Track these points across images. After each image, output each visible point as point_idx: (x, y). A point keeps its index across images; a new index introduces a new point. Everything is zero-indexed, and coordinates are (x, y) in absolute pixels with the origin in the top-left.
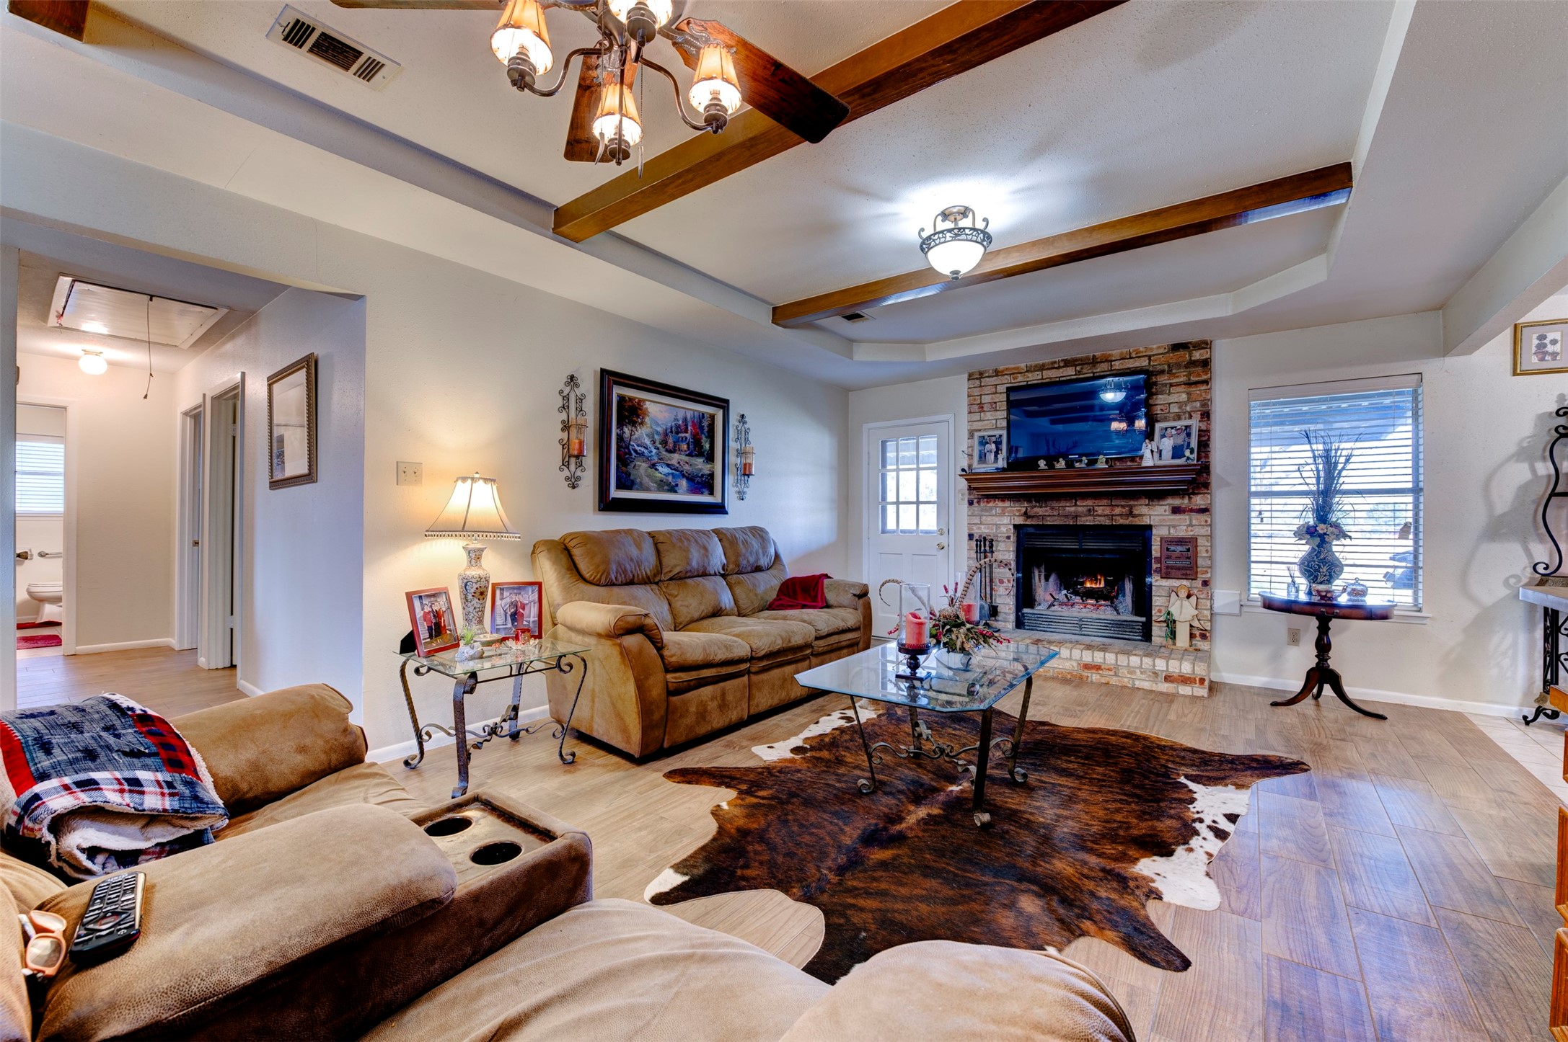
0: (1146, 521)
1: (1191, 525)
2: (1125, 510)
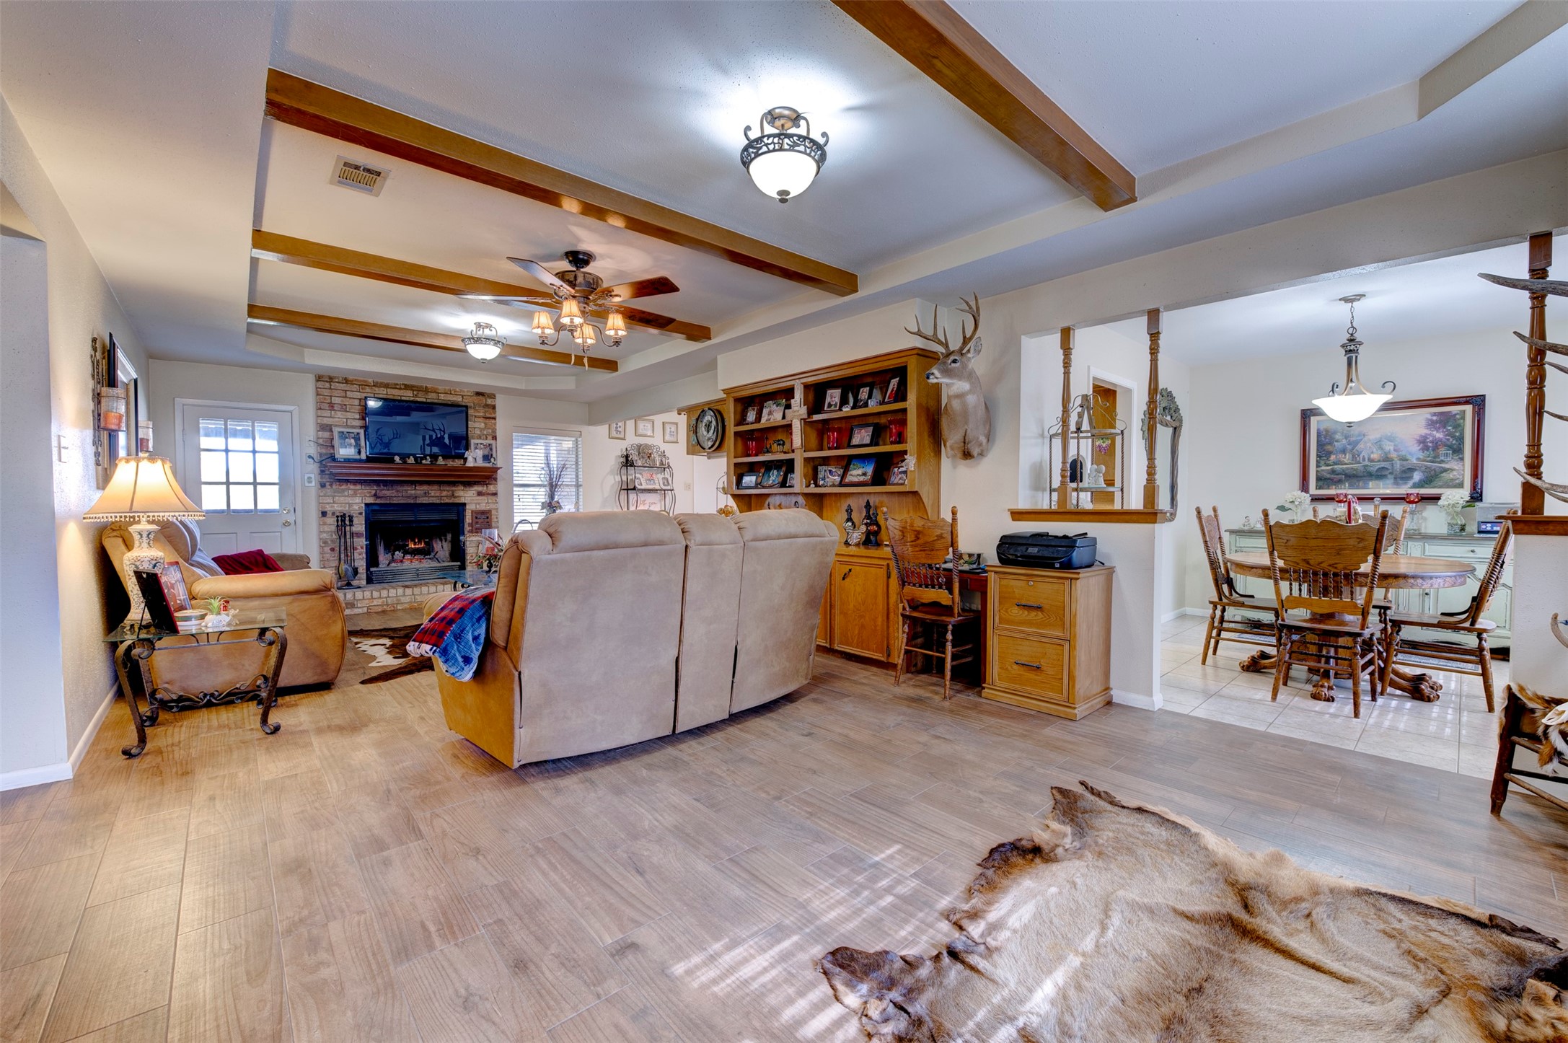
0: (462, 500)
2: (450, 493)
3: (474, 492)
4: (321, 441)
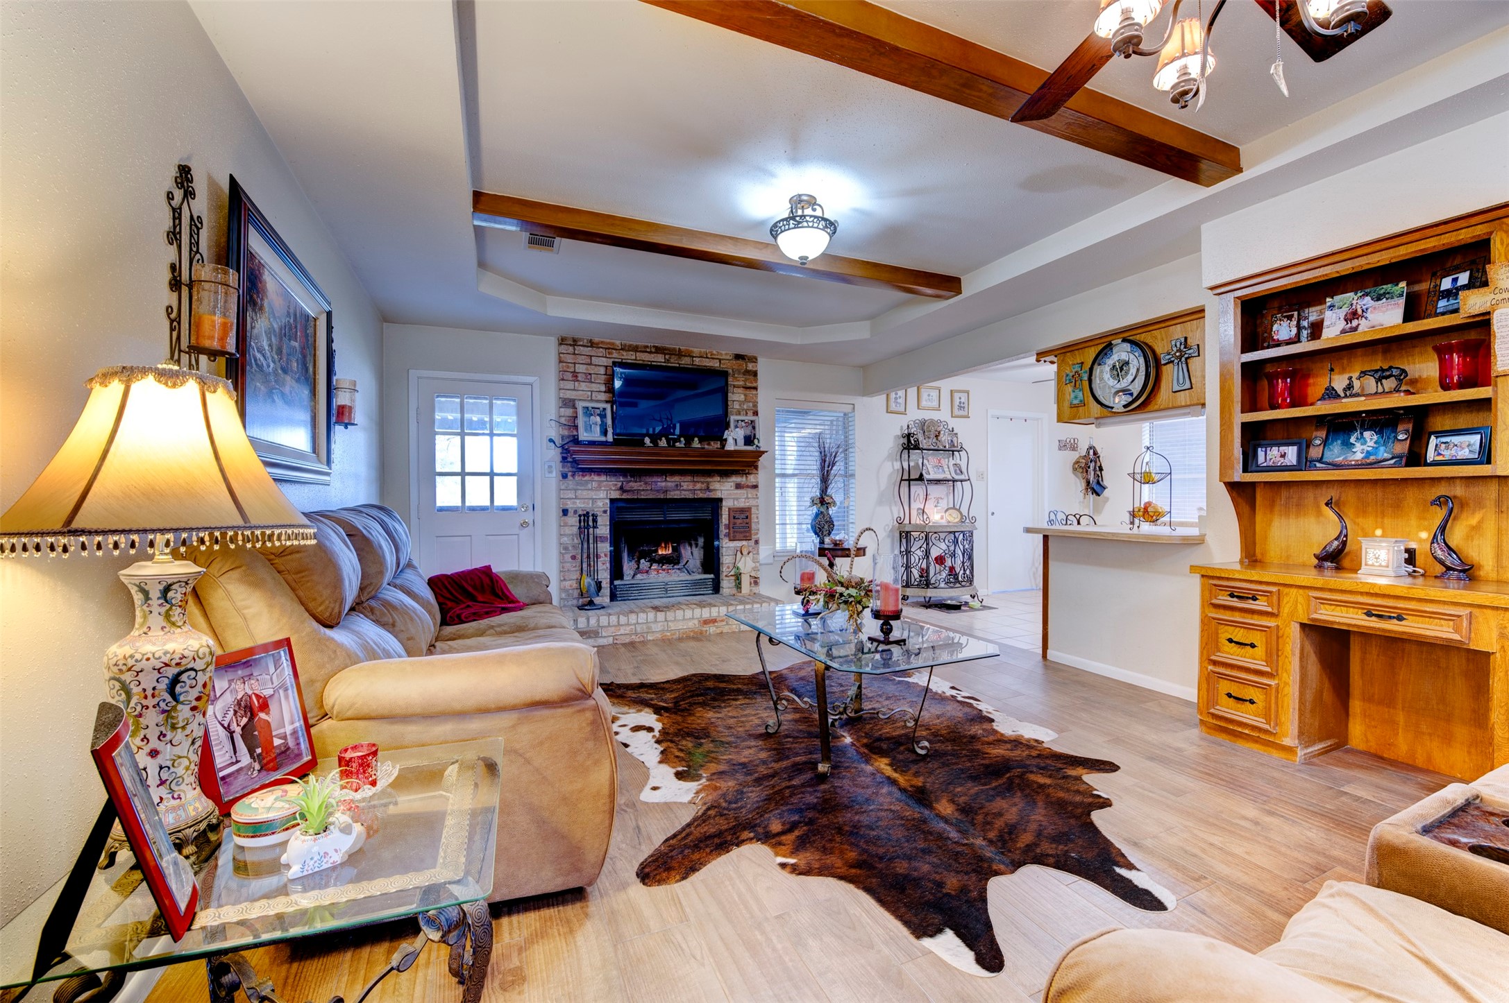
0: (718, 495)
1: (747, 498)
2: (704, 486)
3: (732, 484)
4: (563, 420)
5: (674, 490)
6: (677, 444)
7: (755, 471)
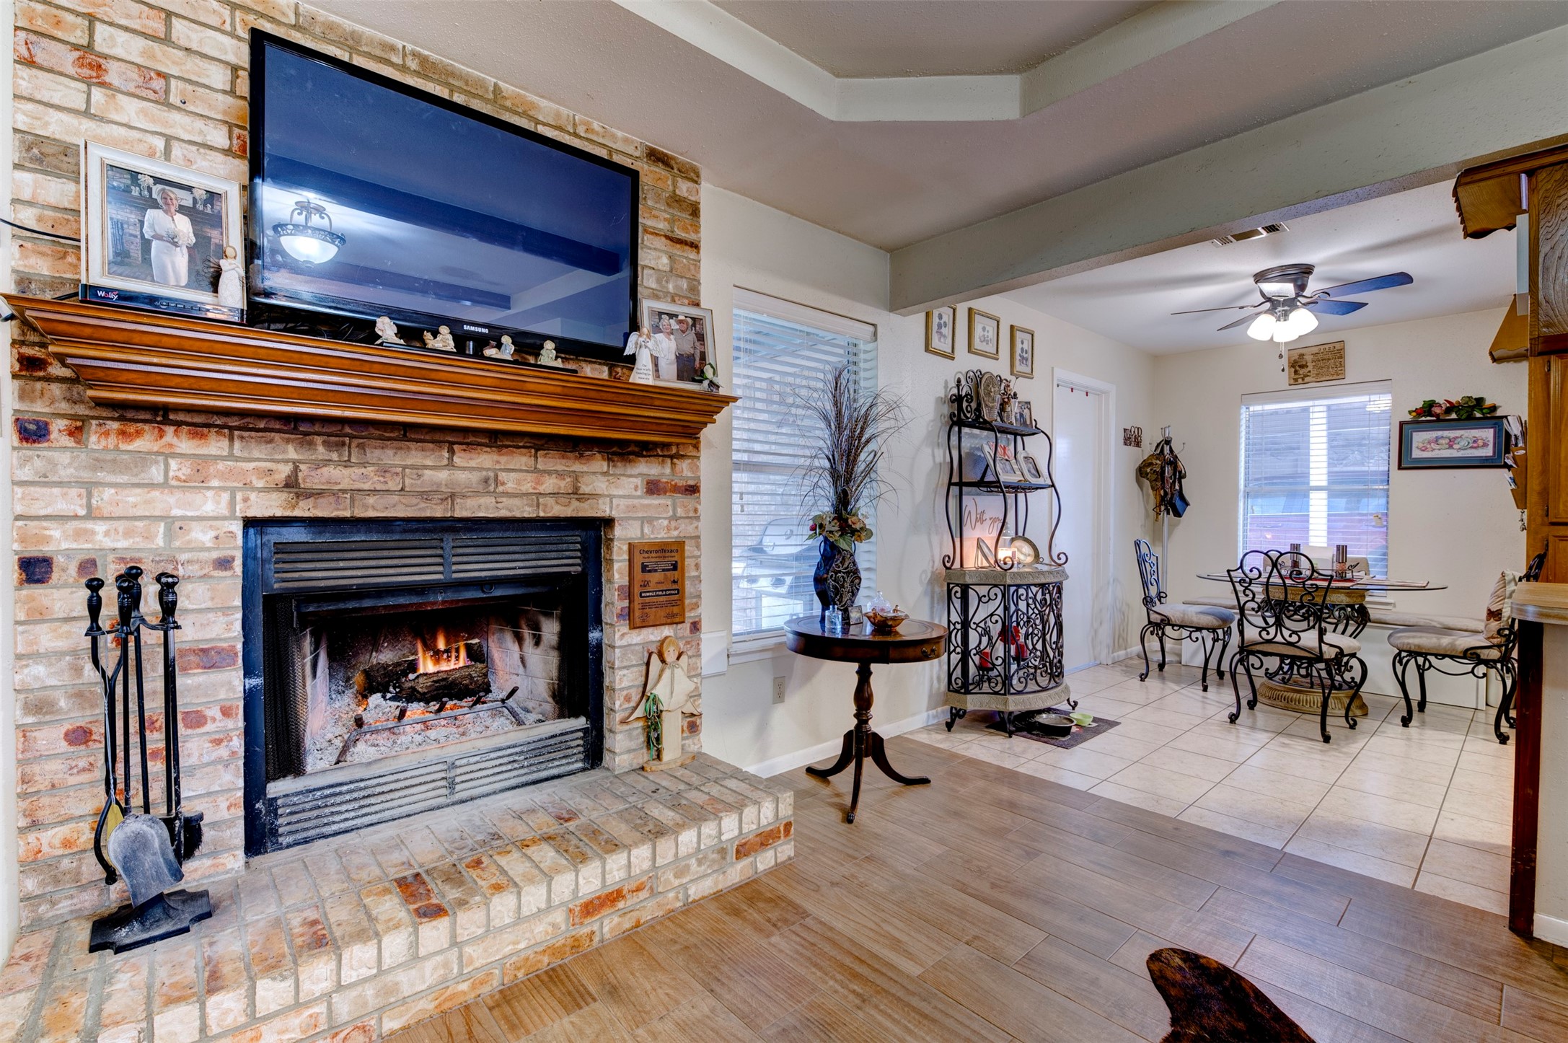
0: (602, 509)
1: (675, 518)
2: (564, 485)
3: (638, 481)
4: (28, 217)
5: (477, 494)
6: (490, 352)
7: (690, 451)
